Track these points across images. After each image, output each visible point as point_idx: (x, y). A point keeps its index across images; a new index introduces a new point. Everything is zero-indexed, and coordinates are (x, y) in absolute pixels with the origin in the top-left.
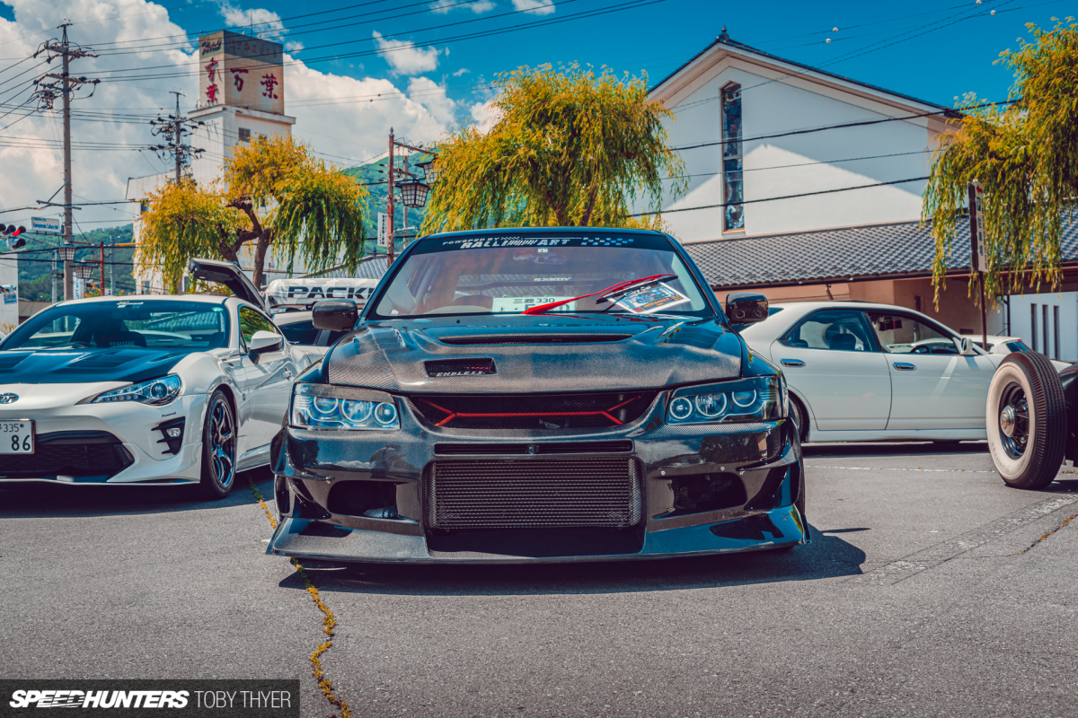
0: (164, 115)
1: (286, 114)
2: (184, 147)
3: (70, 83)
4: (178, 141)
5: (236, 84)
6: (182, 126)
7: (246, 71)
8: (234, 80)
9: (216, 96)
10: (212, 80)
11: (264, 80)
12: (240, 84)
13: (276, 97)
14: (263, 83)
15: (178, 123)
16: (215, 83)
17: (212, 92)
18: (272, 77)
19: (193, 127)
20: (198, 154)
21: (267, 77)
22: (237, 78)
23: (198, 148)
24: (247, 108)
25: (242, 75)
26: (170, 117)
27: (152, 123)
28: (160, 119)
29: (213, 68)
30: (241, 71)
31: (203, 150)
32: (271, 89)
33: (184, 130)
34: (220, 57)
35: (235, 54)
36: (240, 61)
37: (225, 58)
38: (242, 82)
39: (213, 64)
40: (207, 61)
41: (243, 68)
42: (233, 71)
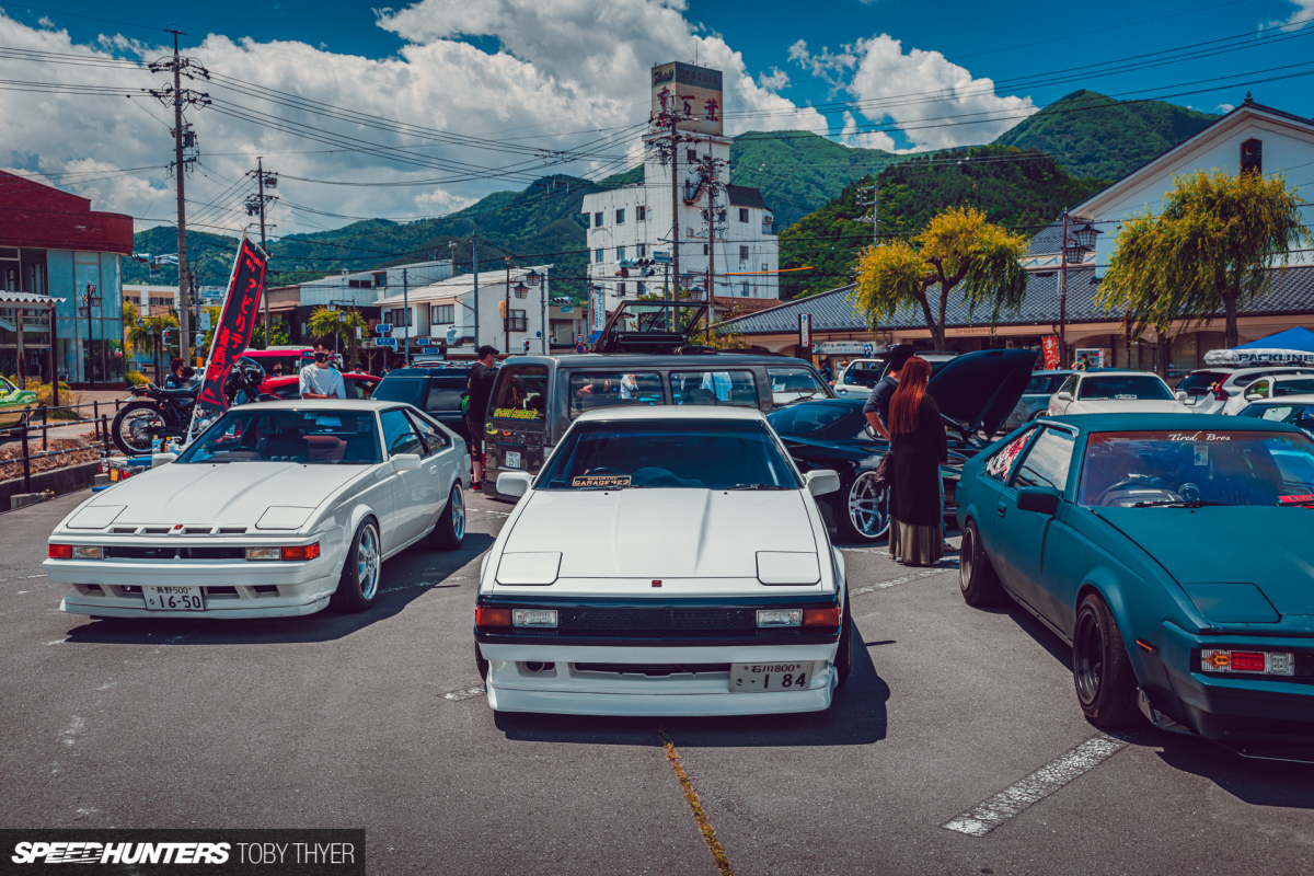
1: (724, 134)
7: (693, 98)
8: (683, 106)
10: (663, 105)
11: (707, 105)
12: (688, 110)
13: (716, 120)
14: (706, 108)
16: (667, 108)
18: (714, 101)
21: (709, 102)
22: (686, 104)
24: (695, 131)
25: (690, 102)
29: (665, 95)
30: (689, 98)
32: (713, 113)
34: (672, 87)
35: (684, 83)
36: (689, 89)
37: (677, 87)
38: (690, 107)
39: (664, 93)
40: (660, 89)
41: (690, 95)
42: (683, 98)
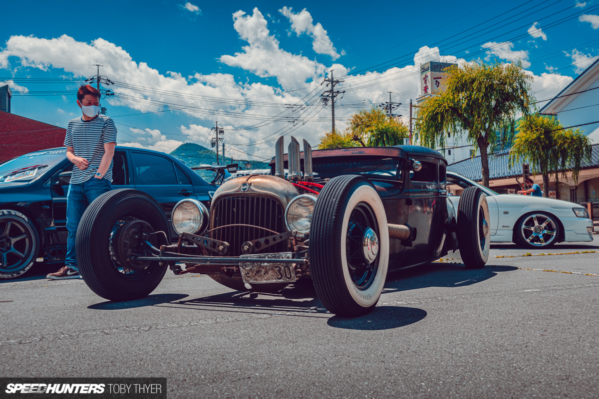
0: (384, 103)
2: (393, 115)
3: (334, 94)
4: (391, 112)
5: (436, 84)
6: (392, 106)
7: (441, 78)
8: (435, 83)
9: (428, 91)
10: (426, 84)
12: (438, 84)
15: (390, 105)
16: (427, 85)
17: (426, 89)
19: (397, 106)
20: (399, 117)
22: (437, 81)
23: (399, 114)
25: (438, 80)
26: (387, 103)
27: (380, 106)
28: (382, 104)
29: (426, 79)
30: (438, 78)
31: (401, 115)
33: (394, 108)
34: (429, 73)
35: (435, 71)
36: (437, 74)
37: (431, 73)
38: (439, 83)
39: (426, 77)
40: (424, 76)
41: (439, 77)
42: (435, 79)
